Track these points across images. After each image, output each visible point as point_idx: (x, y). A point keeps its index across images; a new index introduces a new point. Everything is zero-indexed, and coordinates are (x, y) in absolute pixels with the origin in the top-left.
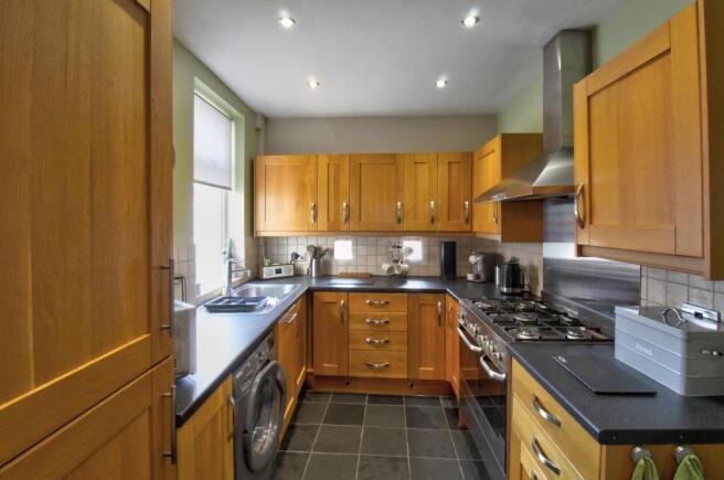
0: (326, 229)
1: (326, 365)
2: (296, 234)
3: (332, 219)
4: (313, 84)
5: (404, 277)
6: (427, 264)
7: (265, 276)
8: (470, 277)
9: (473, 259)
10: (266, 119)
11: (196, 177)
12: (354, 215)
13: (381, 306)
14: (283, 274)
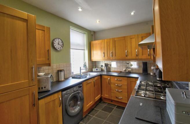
0: (107, 59)
1: (106, 95)
2: (102, 60)
3: (108, 56)
4: (98, 22)
5: (130, 73)
6: (138, 69)
7: (93, 71)
8: (151, 74)
9: (152, 68)
10: (95, 32)
11: (71, 48)
12: (114, 55)
13: (120, 81)
14: (98, 70)
